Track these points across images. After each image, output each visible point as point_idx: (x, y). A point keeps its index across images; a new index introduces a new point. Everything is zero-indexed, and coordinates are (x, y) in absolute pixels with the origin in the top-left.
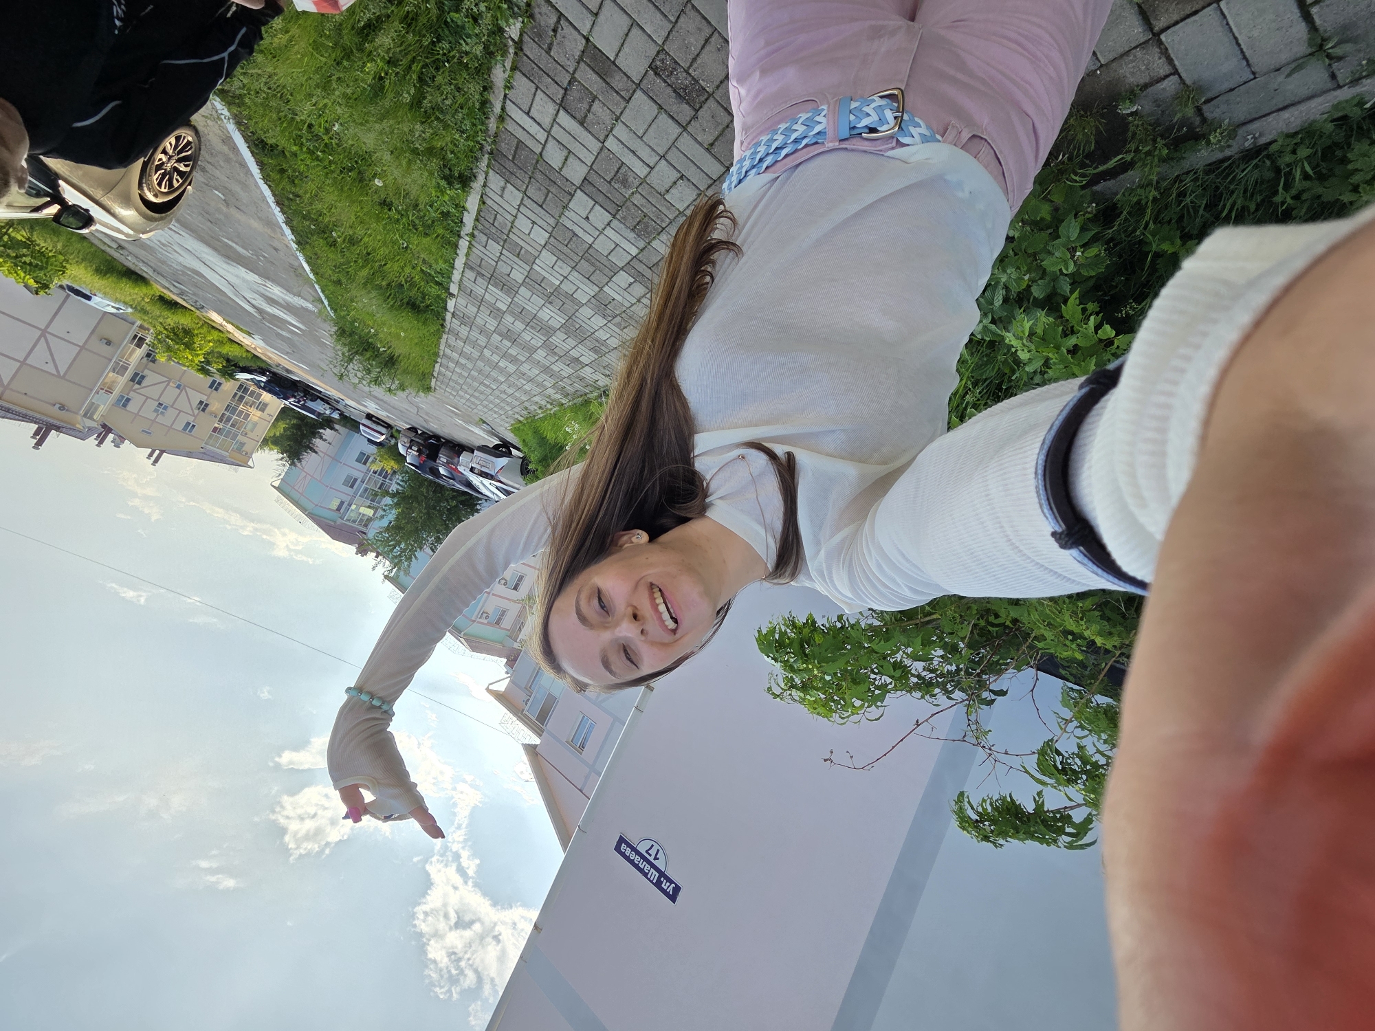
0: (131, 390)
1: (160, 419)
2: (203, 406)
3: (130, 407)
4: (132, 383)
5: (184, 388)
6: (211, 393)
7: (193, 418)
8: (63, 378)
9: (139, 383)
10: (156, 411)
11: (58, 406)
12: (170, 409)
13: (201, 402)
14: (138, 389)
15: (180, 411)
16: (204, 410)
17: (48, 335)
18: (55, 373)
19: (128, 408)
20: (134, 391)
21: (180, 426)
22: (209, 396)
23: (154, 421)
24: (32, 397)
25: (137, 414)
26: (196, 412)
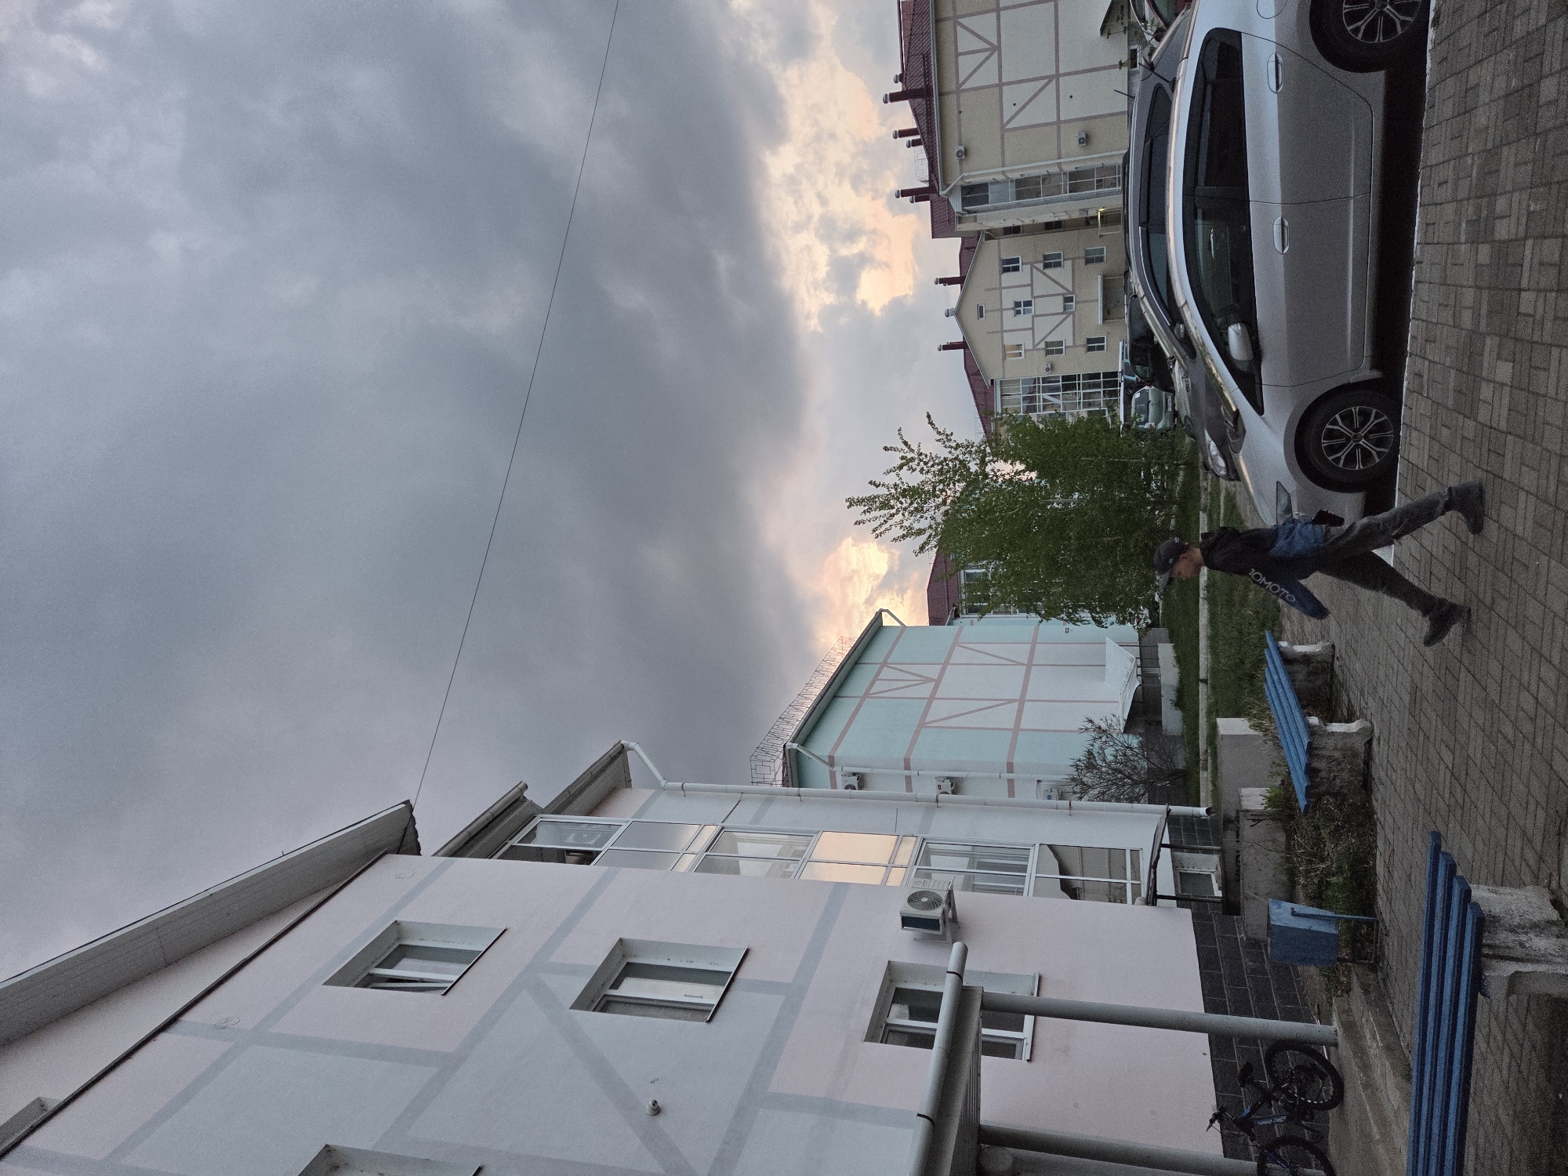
0: (1032, 264)
1: (1009, 315)
2: (1053, 348)
3: (1009, 278)
5: (1069, 314)
6: (1080, 346)
7: (1030, 347)
8: (1003, 129)
9: (1046, 266)
10: (1018, 304)
11: (962, 148)
12: (1029, 317)
13: (1060, 343)
15: (1032, 329)
16: (1048, 353)
17: (1054, 81)
18: (1005, 121)
19: (1006, 275)
20: (1032, 267)
21: (1010, 340)
22: (1075, 346)
23: (1002, 310)
24: (959, 120)
25: (1001, 288)
26: (1042, 345)
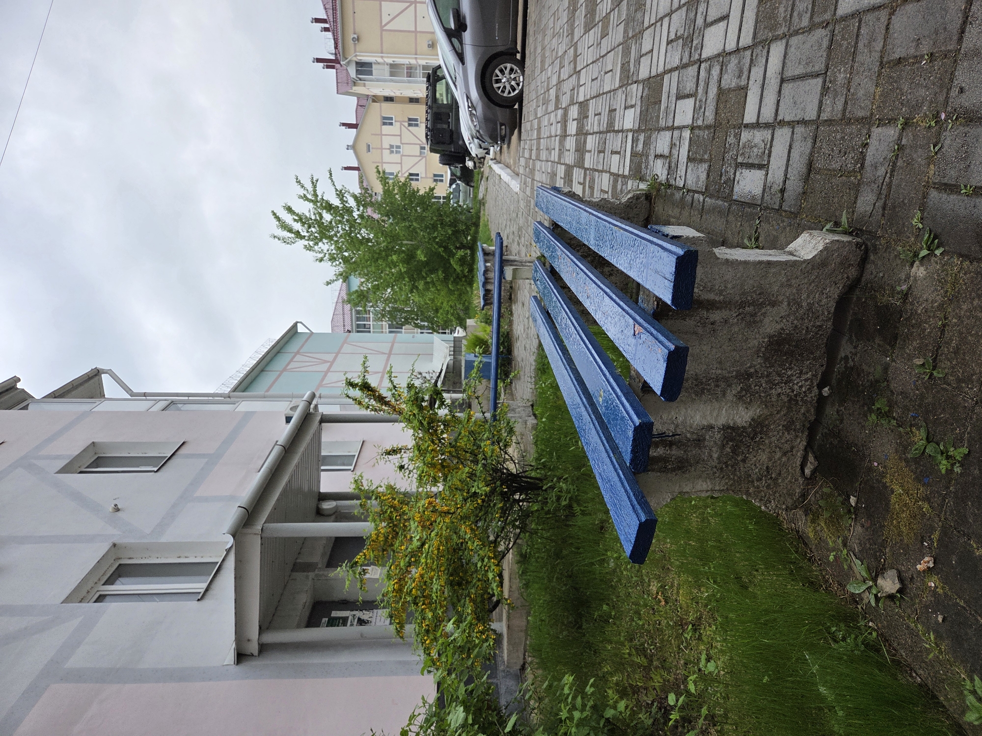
0: (401, 123)
1: (387, 153)
2: (413, 177)
3: (386, 129)
4: (407, 120)
5: (423, 157)
6: (430, 178)
8: (382, 30)
9: (410, 125)
10: (392, 146)
11: (356, 36)
12: (399, 155)
13: (417, 175)
14: (404, 126)
15: (401, 163)
18: (383, 24)
19: (384, 127)
20: (401, 124)
23: (382, 149)
24: (354, 17)
25: (382, 135)
26: (407, 174)
